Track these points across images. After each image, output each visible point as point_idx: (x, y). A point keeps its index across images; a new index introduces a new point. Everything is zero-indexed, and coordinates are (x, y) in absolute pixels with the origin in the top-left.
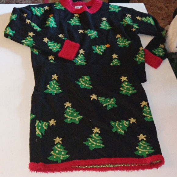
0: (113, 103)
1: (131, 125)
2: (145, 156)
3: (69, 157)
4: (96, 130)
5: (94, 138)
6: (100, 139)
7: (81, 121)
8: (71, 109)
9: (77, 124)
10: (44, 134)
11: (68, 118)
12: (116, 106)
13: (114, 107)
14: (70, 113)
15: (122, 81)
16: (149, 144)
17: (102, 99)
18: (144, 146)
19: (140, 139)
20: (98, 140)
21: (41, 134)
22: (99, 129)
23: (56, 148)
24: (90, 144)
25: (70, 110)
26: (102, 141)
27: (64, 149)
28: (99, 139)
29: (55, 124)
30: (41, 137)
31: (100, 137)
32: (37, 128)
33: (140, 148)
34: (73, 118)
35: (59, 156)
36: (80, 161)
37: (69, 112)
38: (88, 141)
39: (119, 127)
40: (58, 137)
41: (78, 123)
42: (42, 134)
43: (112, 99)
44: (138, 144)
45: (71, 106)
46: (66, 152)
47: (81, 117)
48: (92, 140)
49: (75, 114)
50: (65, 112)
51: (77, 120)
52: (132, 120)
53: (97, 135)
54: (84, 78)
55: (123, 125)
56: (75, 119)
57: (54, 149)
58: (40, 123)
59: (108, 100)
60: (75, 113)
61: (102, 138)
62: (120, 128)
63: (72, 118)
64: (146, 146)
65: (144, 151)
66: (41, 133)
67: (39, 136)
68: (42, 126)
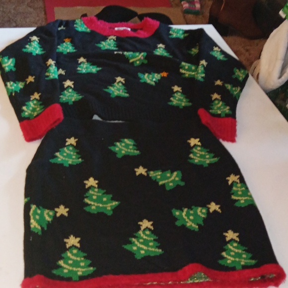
0: (177, 179)
1: (211, 216)
3: (95, 272)
4: (146, 224)
5: (142, 238)
6: (155, 240)
7: (115, 210)
8: (96, 190)
9: (108, 215)
10: (46, 229)
11: (91, 205)
12: (182, 184)
13: (178, 186)
14: (94, 197)
16: (244, 248)
17: (157, 174)
18: (237, 251)
19: (228, 239)
20: (151, 241)
21: (39, 228)
22: (151, 223)
23: (69, 254)
24: (135, 248)
25: (94, 191)
26: (158, 243)
27: (85, 257)
28: (152, 239)
29: (66, 214)
30: (40, 233)
31: (153, 235)
32: (32, 217)
33: (230, 255)
34: (101, 205)
35: (74, 269)
36: (117, 276)
37: (93, 195)
38: (130, 243)
39: (188, 218)
40: (72, 236)
41: (110, 213)
42: (42, 228)
43: (175, 173)
44: (226, 247)
45: (96, 186)
46: (89, 262)
47: (115, 203)
48: (138, 241)
49: (105, 199)
50: (85, 196)
51: (109, 208)
52: (214, 207)
53: (148, 232)
55: (196, 215)
56: (106, 208)
57: (65, 257)
58: (39, 209)
59: (168, 175)
60: (105, 197)
61: (157, 238)
62: (190, 220)
63: (98, 205)
64: (240, 251)
65: (237, 259)
66: (41, 226)
67: (36, 232)
68: (42, 215)
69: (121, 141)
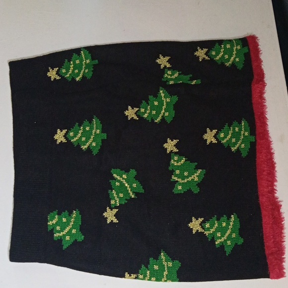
0: (125, 176)
2: (252, 139)
4: (195, 225)
5: (215, 233)
6: (218, 219)
7: (172, 256)
12: (133, 172)
13: (136, 178)
15: (64, 141)
16: (226, 126)
19: (215, 141)
20: (220, 224)
22: (194, 219)
28: (217, 222)
31: (211, 220)
33: (235, 144)
39: (187, 177)
43: (116, 176)
44: (226, 146)
48: (220, 238)
51: (170, 264)
52: (170, 146)
53: (207, 225)
54: (54, 226)
59: (118, 184)
60: (153, 267)
61: (215, 216)
64: (231, 132)
69: (52, 230)
